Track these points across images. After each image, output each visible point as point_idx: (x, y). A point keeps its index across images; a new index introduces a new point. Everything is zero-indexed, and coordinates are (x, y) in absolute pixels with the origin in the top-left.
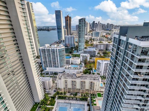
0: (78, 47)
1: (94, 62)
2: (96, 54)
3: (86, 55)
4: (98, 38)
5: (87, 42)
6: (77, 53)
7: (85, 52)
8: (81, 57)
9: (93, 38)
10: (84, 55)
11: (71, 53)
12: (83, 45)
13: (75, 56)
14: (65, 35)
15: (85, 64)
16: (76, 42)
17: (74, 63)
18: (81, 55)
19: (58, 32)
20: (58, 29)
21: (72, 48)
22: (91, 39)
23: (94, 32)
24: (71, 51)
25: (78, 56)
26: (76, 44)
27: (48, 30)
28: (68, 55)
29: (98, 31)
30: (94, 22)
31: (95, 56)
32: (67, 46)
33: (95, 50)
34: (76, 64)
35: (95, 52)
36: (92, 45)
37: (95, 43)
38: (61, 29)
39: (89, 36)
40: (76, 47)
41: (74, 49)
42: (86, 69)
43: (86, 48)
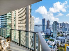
0: (53, 35)
1: (64, 46)
2: (66, 42)
3: (58, 41)
4: (67, 32)
5: (58, 33)
6: (52, 39)
7: (57, 39)
8: (55, 42)
9: (63, 31)
10: (57, 40)
11: (48, 38)
12: (56, 35)
13: (51, 40)
14: (46, 28)
15: (57, 46)
16: (52, 32)
17: (50, 44)
18: (54, 40)
19: (43, 27)
20: (43, 26)
21: (49, 35)
22: (61, 32)
23: (63, 28)
24: (49, 37)
25: (53, 40)
26: (52, 34)
27: (39, 26)
28: (46, 39)
29: (66, 28)
30: (63, 23)
31: (65, 43)
32: (47, 34)
33: (65, 39)
34: (51, 45)
35: (65, 40)
36: (62, 35)
37: (64, 34)
38: (44, 26)
39: (60, 30)
40: (52, 35)
41: (50, 36)
42: (58, 50)
43: (58, 37)
